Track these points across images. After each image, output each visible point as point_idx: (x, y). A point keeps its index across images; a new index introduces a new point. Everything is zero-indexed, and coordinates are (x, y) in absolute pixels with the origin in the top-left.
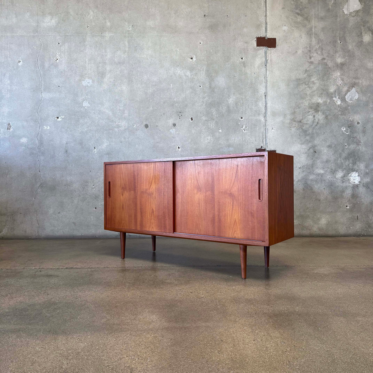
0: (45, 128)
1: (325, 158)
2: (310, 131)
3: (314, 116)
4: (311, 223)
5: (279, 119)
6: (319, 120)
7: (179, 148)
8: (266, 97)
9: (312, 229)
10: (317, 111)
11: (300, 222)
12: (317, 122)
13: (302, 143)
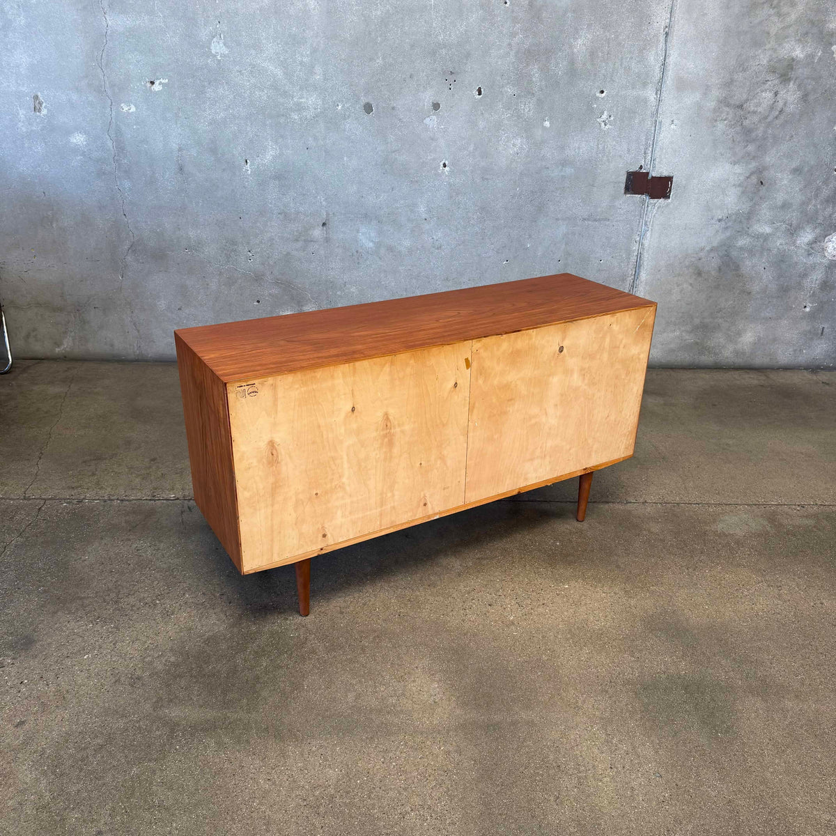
0: (126, 109)
1: (780, 197)
2: (760, 132)
3: (776, 94)
4: (721, 340)
5: (691, 98)
6: (785, 104)
8: (669, 37)
9: (721, 353)
10: (785, 80)
11: (699, 339)
12: (779, 109)
13: (735, 162)
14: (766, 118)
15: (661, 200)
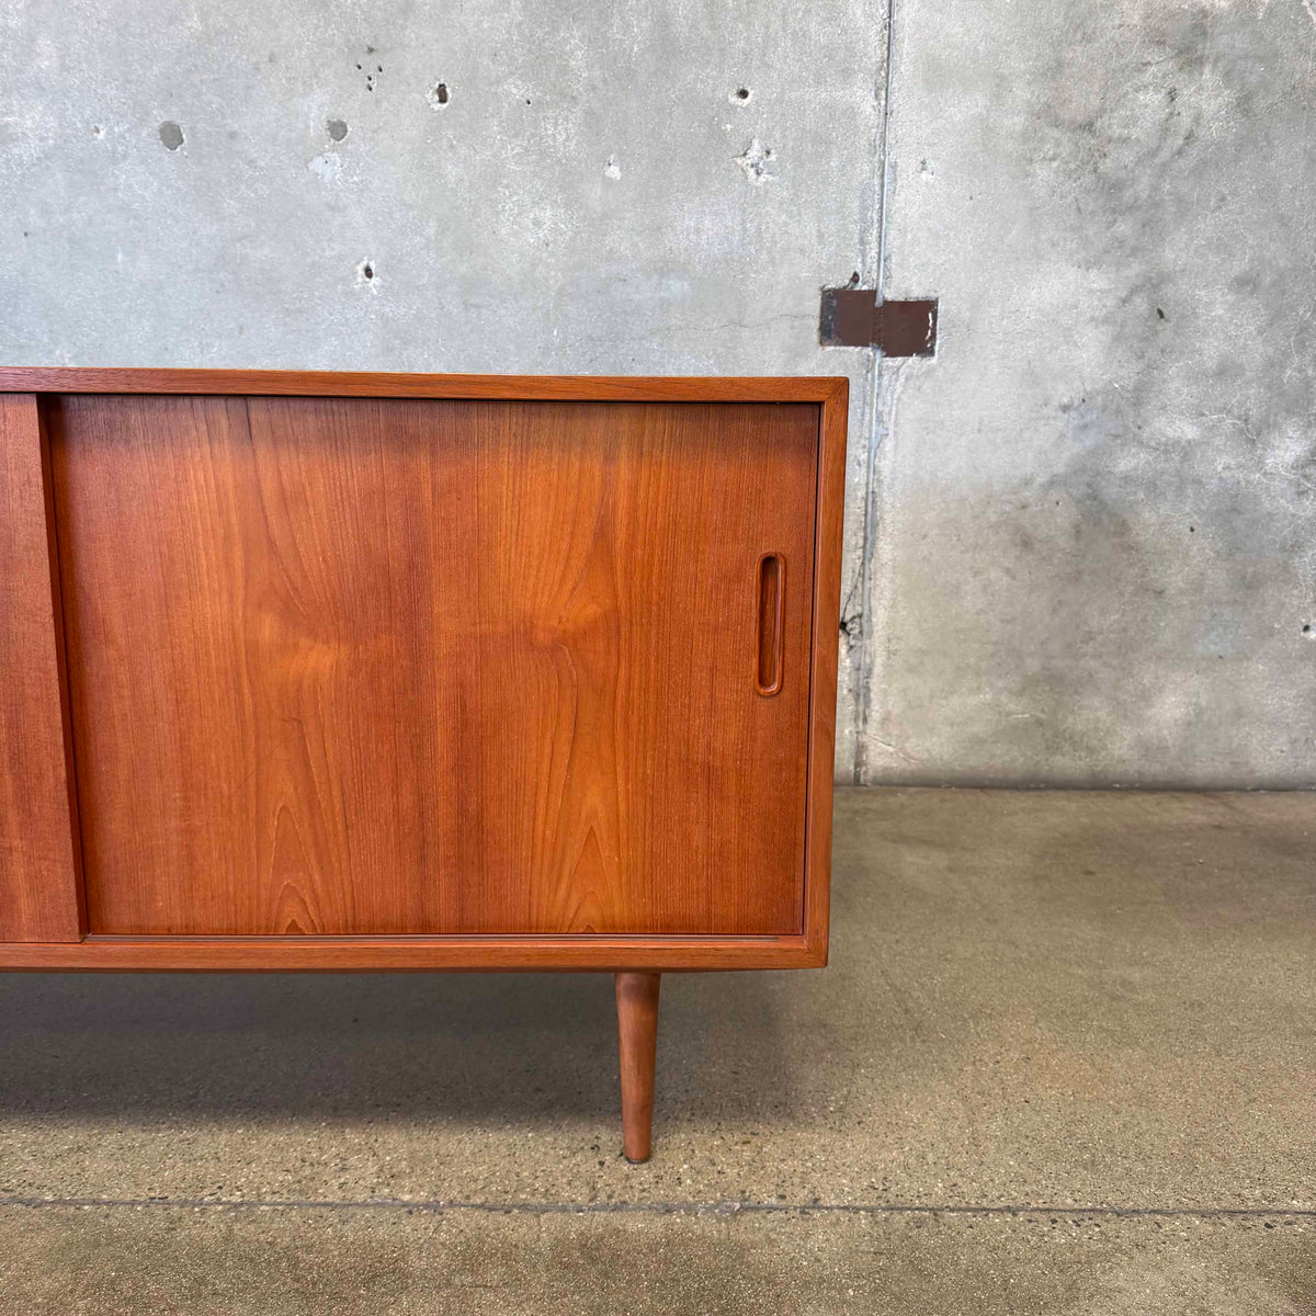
1: (1211, 350)
2: (1142, 187)
3: (1172, 95)
4: (1102, 714)
5: (964, 107)
6: (1197, 119)
7: (368, 272)
9: (1104, 747)
10: (1190, 62)
11: (1043, 711)
12: (1184, 132)
13: (1088, 262)
14: (1154, 153)
15: (914, 360)
